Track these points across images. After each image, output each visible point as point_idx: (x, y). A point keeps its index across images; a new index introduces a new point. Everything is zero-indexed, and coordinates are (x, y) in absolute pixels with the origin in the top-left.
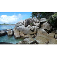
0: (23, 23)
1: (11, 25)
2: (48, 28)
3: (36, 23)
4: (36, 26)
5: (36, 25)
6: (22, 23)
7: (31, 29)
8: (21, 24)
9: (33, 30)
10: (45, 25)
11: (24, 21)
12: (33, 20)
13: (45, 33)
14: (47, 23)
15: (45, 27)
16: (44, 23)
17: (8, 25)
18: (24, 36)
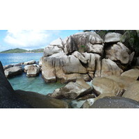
0: (62, 45)
1: (32, 51)
2: (125, 58)
3: (95, 46)
4: (94, 53)
5: (95, 51)
6: (58, 46)
7: (83, 61)
8: (56, 48)
9: (86, 62)
10: (117, 51)
11: (65, 42)
12: (87, 37)
13: (115, 69)
14: (121, 44)
15: (116, 55)
16: (115, 45)
17: (25, 51)
18: (65, 78)
